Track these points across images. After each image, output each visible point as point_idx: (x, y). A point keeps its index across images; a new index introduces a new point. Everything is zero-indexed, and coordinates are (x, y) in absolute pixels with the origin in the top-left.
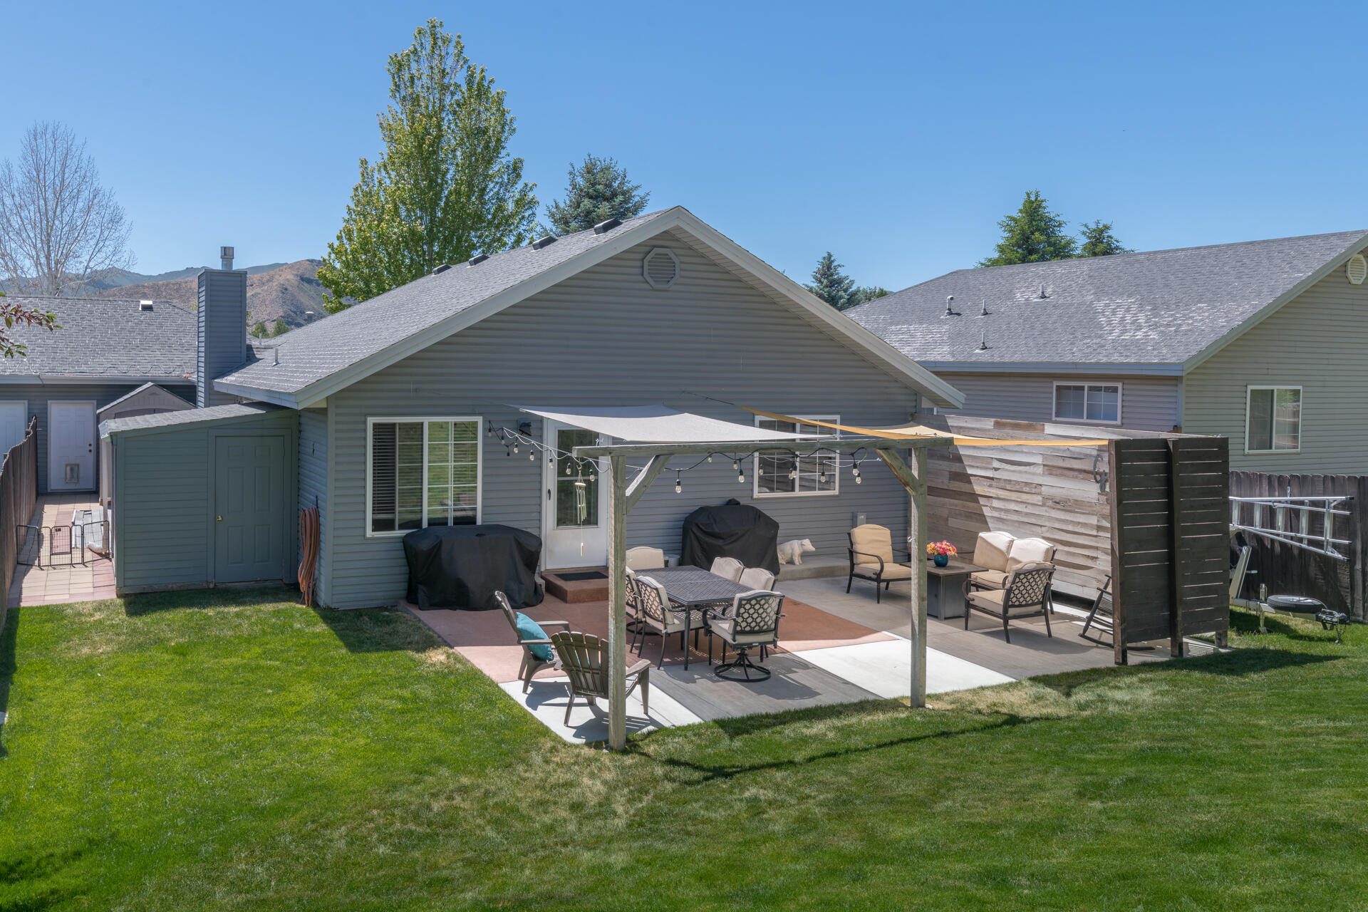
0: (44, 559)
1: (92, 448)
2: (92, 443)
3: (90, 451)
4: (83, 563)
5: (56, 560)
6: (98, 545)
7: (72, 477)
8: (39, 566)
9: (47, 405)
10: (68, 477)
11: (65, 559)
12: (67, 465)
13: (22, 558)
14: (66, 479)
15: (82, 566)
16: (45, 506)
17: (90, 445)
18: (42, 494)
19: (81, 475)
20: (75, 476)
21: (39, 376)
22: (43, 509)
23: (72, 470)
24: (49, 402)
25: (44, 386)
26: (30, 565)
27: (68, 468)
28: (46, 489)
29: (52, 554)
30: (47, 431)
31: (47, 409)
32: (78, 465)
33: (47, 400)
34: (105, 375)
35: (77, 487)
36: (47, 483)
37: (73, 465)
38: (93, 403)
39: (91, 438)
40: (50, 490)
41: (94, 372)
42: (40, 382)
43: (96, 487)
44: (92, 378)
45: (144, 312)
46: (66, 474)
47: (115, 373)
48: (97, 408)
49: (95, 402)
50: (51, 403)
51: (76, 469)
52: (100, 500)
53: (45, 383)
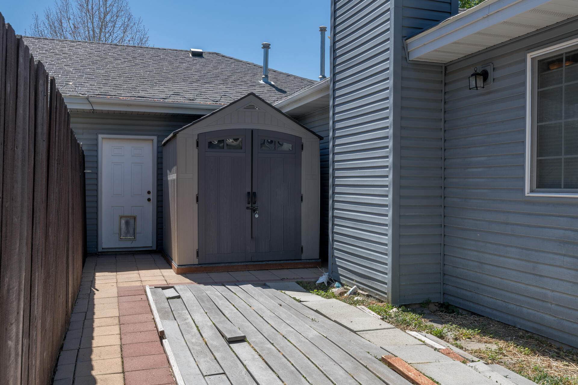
1: (150, 196)
2: (151, 189)
3: (149, 200)
7: (128, 232)
9: (97, 139)
10: (123, 230)
12: (121, 217)
14: (120, 234)
17: (149, 192)
18: (92, 255)
19: (138, 230)
20: (131, 231)
21: (87, 98)
22: (93, 282)
23: (127, 223)
24: (100, 136)
25: (93, 112)
27: (123, 222)
28: (97, 248)
30: (97, 174)
31: (97, 145)
32: (135, 218)
33: (97, 134)
34: (170, 100)
35: (134, 245)
36: (97, 242)
37: (128, 217)
38: (152, 140)
39: (150, 184)
40: (100, 250)
41: (155, 97)
42: (88, 107)
43: (157, 246)
44: (154, 104)
45: (195, 58)
46: (120, 229)
47: (180, 100)
48: (159, 141)
49: (155, 138)
50: (103, 138)
51: (132, 222)
52: (175, 264)
53: (96, 108)
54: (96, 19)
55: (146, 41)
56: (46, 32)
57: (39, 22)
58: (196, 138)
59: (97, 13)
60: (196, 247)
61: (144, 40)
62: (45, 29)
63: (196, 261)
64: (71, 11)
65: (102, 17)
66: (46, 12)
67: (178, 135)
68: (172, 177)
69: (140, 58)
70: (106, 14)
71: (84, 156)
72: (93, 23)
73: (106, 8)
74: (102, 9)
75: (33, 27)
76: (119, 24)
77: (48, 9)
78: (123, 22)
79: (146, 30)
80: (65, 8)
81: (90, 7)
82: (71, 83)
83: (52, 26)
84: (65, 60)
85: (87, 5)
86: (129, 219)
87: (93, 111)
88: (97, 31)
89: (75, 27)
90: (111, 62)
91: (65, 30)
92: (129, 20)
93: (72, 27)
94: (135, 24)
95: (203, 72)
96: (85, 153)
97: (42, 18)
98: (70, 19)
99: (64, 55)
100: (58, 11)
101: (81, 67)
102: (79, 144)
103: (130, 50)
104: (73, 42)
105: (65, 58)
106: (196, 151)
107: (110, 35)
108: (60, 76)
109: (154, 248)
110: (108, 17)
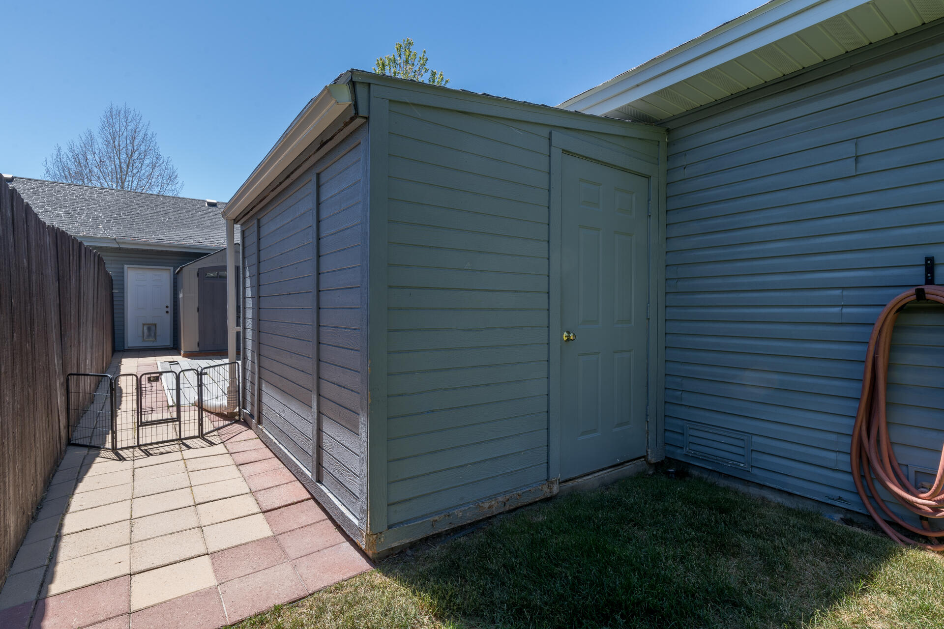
0: (125, 435)
1: (168, 310)
2: (168, 305)
3: (167, 312)
4: (202, 436)
5: (149, 435)
6: (221, 402)
7: (149, 336)
8: (114, 449)
9: (123, 268)
10: (145, 335)
11: (168, 432)
12: (144, 325)
13: (79, 435)
14: (143, 337)
15: (199, 442)
16: (123, 359)
17: (167, 307)
18: (119, 351)
19: (158, 333)
20: (153, 334)
21: (115, 239)
22: (120, 362)
23: (149, 329)
24: (126, 266)
26: (95, 449)
27: (145, 328)
28: (124, 346)
29: (141, 424)
30: (124, 293)
31: (123, 272)
32: (155, 325)
33: (123, 265)
34: (182, 243)
35: (155, 344)
36: (124, 342)
37: (150, 324)
38: (170, 270)
39: (168, 301)
40: (126, 348)
41: (171, 240)
42: (116, 246)
43: (174, 345)
44: (170, 245)
45: (210, 207)
46: (143, 333)
47: (191, 242)
48: (174, 271)
49: (172, 268)
50: (128, 268)
51: (153, 328)
52: (182, 352)
53: (121, 246)
54: (123, 156)
55: (175, 178)
56: (69, 163)
57: (62, 153)
58: (197, 271)
59: (124, 149)
60: (198, 340)
61: (173, 177)
62: (68, 161)
63: (197, 349)
64: (96, 146)
65: (130, 153)
66: (69, 145)
67: (183, 269)
68: (181, 296)
69: (162, 206)
70: (133, 152)
71: (112, 280)
72: (119, 159)
73: (134, 147)
74: (129, 148)
75: (55, 157)
76: (147, 162)
77: (71, 141)
78: (151, 159)
79: (175, 168)
80: (90, 142)
81: (116, 143)
82: (100, 227)
83: (76, 157)
84: (95, 206)
85: (114, 142)
86: (150, 326)
87: (120, 249)
88: (124, 166)
89: (101, 161)
90: (136, 210)
91: (90, 163)
92: (157, 159)
93: (98, 160)
94: (163, 163)
95: (214, 220)
96: (113, 278)
97: (65, 150)
98: (95, 153)
99: (93, 201)
100: (82, 145)
101: (109, 213)
102: (109, 273)
103: (153, 198)
104: (101, 189)
105: (94, 204)
106: (197, 279)
107: (138, 172)
108: (90, 220)
109: (172, 346)
110: (136, 155)
